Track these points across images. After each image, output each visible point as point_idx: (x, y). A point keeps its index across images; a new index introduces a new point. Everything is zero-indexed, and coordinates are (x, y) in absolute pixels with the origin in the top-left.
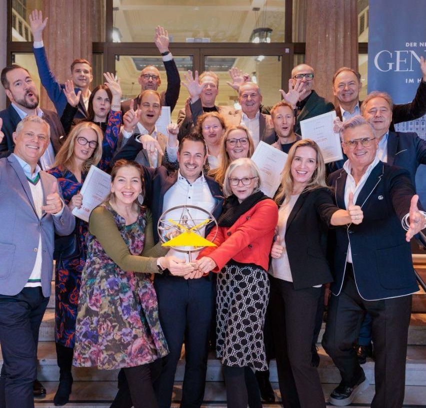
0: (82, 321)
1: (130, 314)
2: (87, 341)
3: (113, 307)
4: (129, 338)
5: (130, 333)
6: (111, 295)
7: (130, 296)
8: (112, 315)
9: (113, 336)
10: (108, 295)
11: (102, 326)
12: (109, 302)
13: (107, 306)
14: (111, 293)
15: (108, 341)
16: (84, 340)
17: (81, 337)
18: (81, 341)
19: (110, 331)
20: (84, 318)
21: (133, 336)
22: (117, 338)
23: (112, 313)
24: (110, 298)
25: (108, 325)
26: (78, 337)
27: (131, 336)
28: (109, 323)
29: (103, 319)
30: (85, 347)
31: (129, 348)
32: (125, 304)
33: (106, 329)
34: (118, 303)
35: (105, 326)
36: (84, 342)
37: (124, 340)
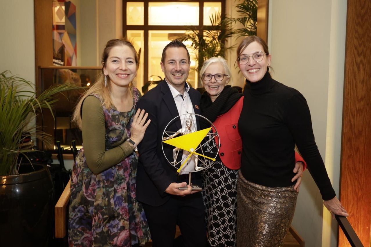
0: (77, 207)
1: (121, 205)
2: (80, 227)
3: (107, 199)
4: (115, 230)
5: (118, 224)
6: (106, 186)
7: (124, 188)
8: (104, 208)
9: (102, 228)
10: (103, 187)
11: (94, 217)
12: (104, 194)
13: (101, 197)
14: (106, 184)
15: (97, 234)
16: (77, 227)
17: (74, 224)
18: (74, 228)
19: (100, 223)
20: (79, 206)
21: (119, 227)
22: (105, 230)
23: (105, 205)
24: (104, 190)
25: (99, 218)
26: (72, 224)
27: (117, 227)
28: (101, 216)
29: (96, 211)
30: (78, 233)
31: (115, 239)
32: (118, 195)
33: (97, 221)
34: (111, 195)
35: (97, 218)
36: (77, 229)
37: (111, 231)
